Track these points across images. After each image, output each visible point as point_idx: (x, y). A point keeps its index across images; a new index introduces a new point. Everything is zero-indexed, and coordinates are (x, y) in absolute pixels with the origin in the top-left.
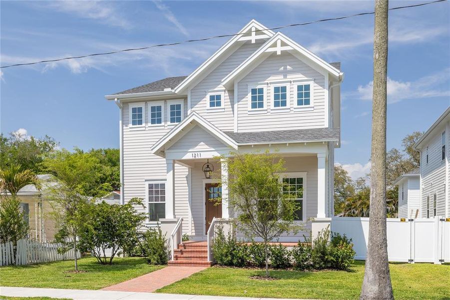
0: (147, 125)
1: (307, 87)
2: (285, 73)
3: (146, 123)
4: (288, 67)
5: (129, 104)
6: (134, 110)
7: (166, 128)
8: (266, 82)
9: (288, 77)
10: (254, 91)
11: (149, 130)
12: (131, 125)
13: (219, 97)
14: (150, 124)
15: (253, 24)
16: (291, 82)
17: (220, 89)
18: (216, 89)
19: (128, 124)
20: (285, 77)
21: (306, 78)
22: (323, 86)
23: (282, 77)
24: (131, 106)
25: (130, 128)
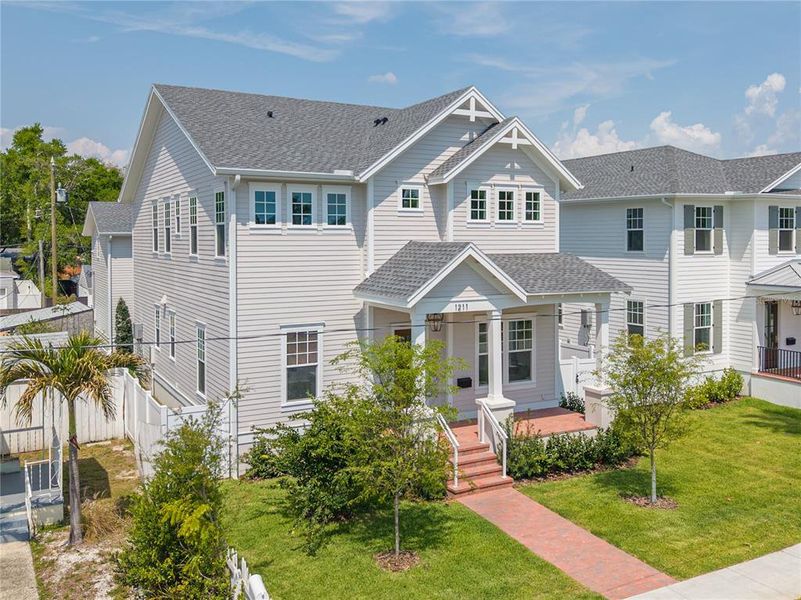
0: (284, 227)
1: (536, 196)
2: (512, 173)
3: (284, 221)
4: (516, 165)
5: (250, 183)
6: (259, 196)
7: (320, 233)
8: (489, 182)
9: (516, 178)
10: (474, 194)
11: (288, 235)
12: (253, 224)
13: (415, 194)
14: (290, 225)
15: (473, 93)
16: (518, 186)
17: (417, 181)
18: (411, 181)
19: (248, 220)
20: (512, 178)
21: (535, 184)
22: (554, 197)
23: (509, 178)
24: (254, 188)
25: (251, 229)
